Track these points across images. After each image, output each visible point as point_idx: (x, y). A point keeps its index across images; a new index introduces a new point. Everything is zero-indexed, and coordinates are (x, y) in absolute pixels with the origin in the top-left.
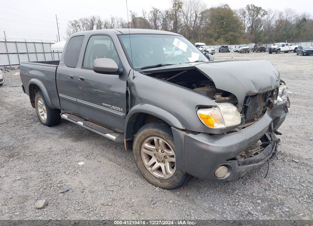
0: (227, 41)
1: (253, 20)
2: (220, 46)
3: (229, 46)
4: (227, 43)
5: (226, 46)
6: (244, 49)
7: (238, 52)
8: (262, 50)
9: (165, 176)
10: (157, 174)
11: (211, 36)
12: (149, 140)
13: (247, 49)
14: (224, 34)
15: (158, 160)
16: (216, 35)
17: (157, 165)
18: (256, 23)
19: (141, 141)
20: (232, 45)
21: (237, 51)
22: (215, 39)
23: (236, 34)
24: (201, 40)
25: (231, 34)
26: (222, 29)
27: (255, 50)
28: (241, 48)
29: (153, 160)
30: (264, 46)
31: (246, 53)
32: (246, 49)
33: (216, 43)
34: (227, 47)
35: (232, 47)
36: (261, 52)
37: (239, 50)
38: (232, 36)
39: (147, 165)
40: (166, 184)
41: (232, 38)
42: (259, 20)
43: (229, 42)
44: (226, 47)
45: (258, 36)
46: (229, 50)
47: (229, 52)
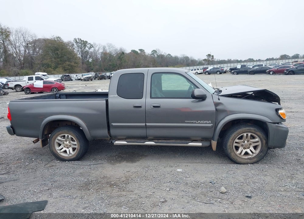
0: (66, 70)
1: (82, 51)
2: (62, 75)
4: (66, 72)
6: (88, 77)
7: (82, 80)
8: (102, 78)
10: (246, 157)
11: (48, 66)
12: (240, 136)
13: (90, 77)
14: (61, 64)
16: (53, 65)
17: (244, 151)
19: (234, 139)
20: (72, 74)
21: (79, 79)
22: (54, 68)
23: (73, 64)
24: (38, 70)
25: (68, 64)
26: (59, 59)
28: (84, 77)
31: (88, 81)
32: (89, 77)
33: (55, 72)
34: (69, 75)
35: (73, 76)
38: (69, 66)
41: (69, 67)
43: (68, 71)
44: (67, 76)
46: (72, 78)
47: (72, 80)
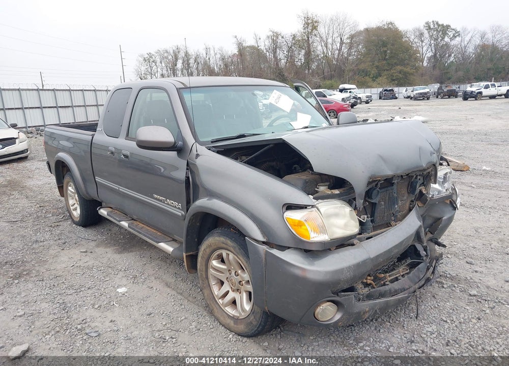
0: (394, 80)
1: (436, 45)
2: (381, 89)
3: (396, 89)
4: (393, 84)
5: (391, 88)
6: (421, 94)
7: (411, 98)
8: (452, 94)
9: (240, 314)
10: (230, 310)
11: (366, 73)
12: (218, 255)
13: (425, 93)
14: (387, 70)
15: (232, 288)
16: (374, 71)
17: (231, 295)
18: (441, 51)
19: (206, 257)
20: (401, 87)
21: (408, 97)
22: (373, 78)
23: (408, 69)
24: (349, 81)
25: (398, 70)
26: (385, 62)
27: (439, 94)
28: (415, 92)
29: (226, 287)
30: (454, 87)
31: (423, 99)
32: (423, 93)
33: (374, 84)
34: (392, 90)
35: (401, 91)
36: (449, 97)
37: (412, 96)
38: (400, 73)
39: (217, 296)
40: (241, 328)
41: (401, 76)
42: (447, 45)
43: (396, 82)
44: (390, 90)
45: (446, 71)
46: (397, 95)
47: (396, 98)
